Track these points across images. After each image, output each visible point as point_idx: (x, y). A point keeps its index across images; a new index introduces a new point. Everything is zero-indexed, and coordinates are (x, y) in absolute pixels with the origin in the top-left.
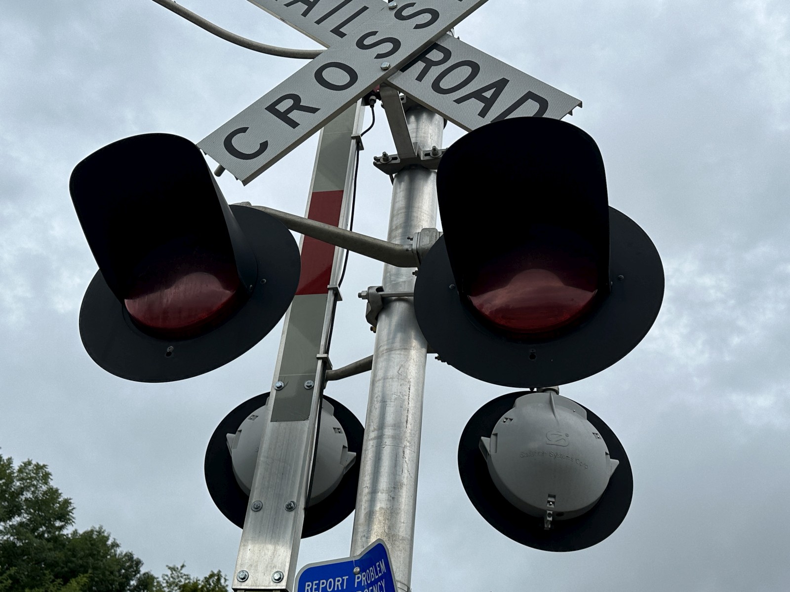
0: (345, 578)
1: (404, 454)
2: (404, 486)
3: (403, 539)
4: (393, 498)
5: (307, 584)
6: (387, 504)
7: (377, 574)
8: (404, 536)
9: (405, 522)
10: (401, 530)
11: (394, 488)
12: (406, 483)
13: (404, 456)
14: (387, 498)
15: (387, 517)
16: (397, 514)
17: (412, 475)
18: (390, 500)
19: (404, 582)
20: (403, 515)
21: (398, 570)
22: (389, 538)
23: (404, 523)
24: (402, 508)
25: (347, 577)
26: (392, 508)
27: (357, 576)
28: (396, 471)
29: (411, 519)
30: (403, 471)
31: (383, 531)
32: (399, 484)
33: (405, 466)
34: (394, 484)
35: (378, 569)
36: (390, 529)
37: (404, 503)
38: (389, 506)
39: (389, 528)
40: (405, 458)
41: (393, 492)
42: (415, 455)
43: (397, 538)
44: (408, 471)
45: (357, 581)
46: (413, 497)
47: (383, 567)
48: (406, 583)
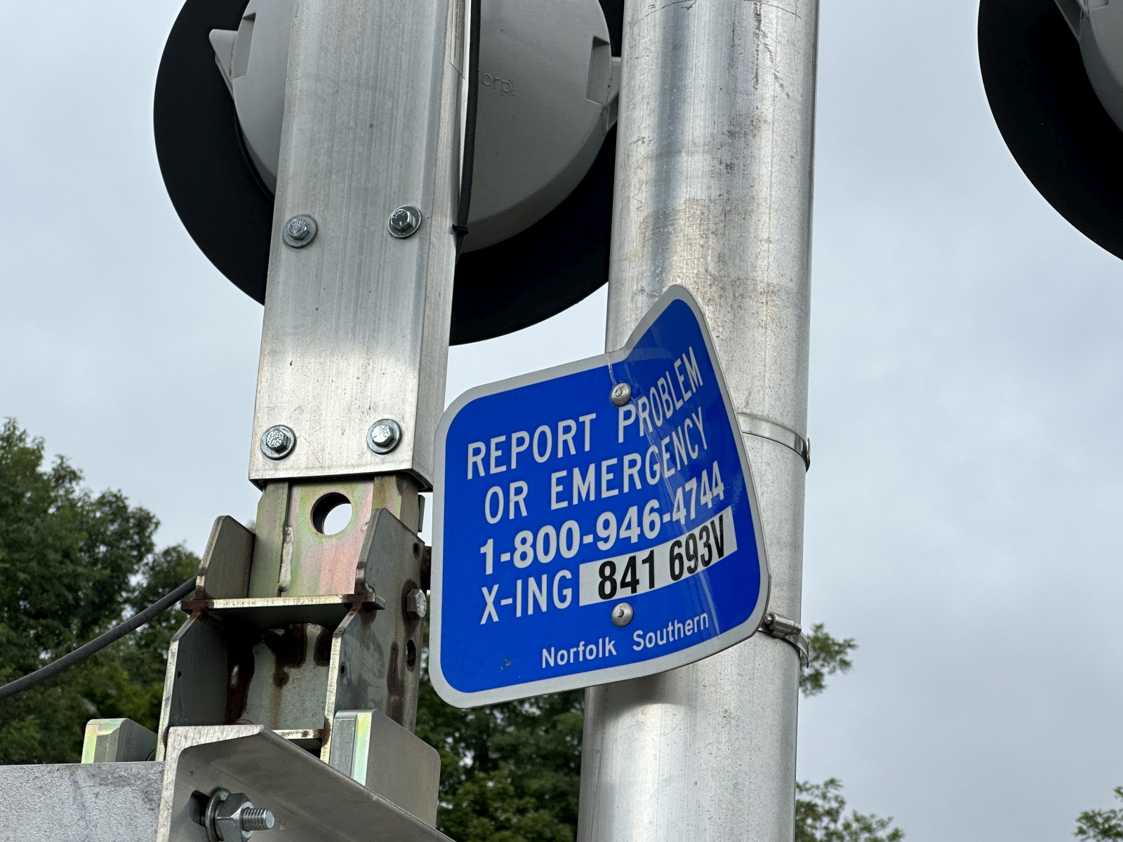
0: (587, 419)
1: (759, 21)
2: (764, 127)
3: (771, 291)
4: (730, 167)
5: (471, 447)
6: (709, 187)
7: (680, 397)
8: (775, 282)
9: (775, 237)
10: (762, 263)
11: (731, 134)
12: (769, 118)
13: (758, 28)
14: (707, 169)
15: (712, 227)
16: (746, 214)
17: (789, 89)
18: (720, 174)
19: (780, 420)
20: (765, 218)
21: (757, 383)
22: (723, 289)
23: (769, 241)
24: (762, 195)
25: (593, 416)
26: (726, 196)
27: (622, 411)
28: (735, 78)
29: (796, 230)
30: (757, 77)
31: (702, 270)
32: (748, 122)
33: (765, 60)
34: (731, 124)
35: (681, 379)
36: (725, 263)
37: (766, 179)
38: (715, 193)
39: (721, 259)
40: (765, 36)
41: (727, 147)
42: (800, 25)
43: (751, 288)
44: (776, 78)
45: (622, 423)
46: (798, 158)
47: (693, 371)
48: (788, 422)
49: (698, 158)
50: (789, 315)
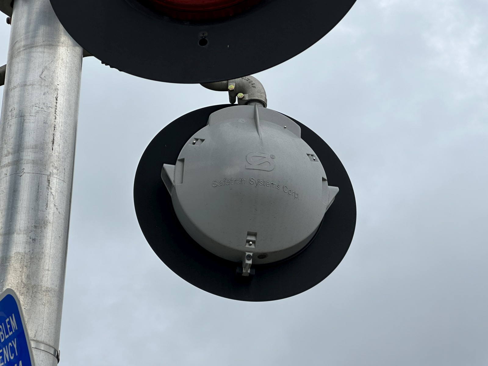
1: (49, 183)
2: (49, 224)
3: (48, 290)
4: (34, 240)
6: (25, 248)
7: (7, 333)
8: (50, 287)
9: (51, 269)
10: (45, 279)
11: (35, 227)
12: (51, 221)
13: (49, 186)
14: (25, 240)
15: (25, 264)
16: (40, 259)
17: (60, 210)
18: (30, 243)
19: (48, 343)
20: (48, 261)
21: (40, 328)
22: (28, 289)
23: (48, 270)
24: (47, 252)
26: (32, 252)
28: (38, 205)
29: (59, 266)
30: (47, 205)
31: (20, 281)
32: (43, 222)
33: (51, 198)
34: (35, 223)
35: (8, 326)
36: (30, 279)
37: (48, 245)
38: (27, 251)
39: (28, 277)
40: (51, 189)
41: (33, 232)
42: (65, 185)
43: (39, 289)
44: (55, 205)
46: (62, 237)
47: (14, 324)
48: (52, 343)
49: (21, 236)
50: (54, 300)
